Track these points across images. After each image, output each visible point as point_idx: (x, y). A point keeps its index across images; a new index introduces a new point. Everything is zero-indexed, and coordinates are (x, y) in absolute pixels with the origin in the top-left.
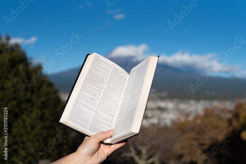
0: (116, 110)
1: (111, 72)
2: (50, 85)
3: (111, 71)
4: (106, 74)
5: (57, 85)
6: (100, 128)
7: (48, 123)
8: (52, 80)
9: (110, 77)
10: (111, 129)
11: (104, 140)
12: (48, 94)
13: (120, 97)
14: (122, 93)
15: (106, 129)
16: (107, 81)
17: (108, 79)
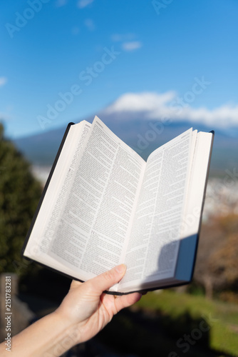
0: (126, 229)
1: (115, 158)
2: (18, 155)
3: (115, 154)
4: (108, 161)
5: (28, 154)
6: (99, 264)
7: (14, 216)
8: (20, 147)
9: (114, 166)
10: (120, 263)
11: (109, 288)
12: (14, 169)
13: (132, 204)
14: (134, 197)
15: (109, 265)
16: (109, 174)
17: (111, 170)
